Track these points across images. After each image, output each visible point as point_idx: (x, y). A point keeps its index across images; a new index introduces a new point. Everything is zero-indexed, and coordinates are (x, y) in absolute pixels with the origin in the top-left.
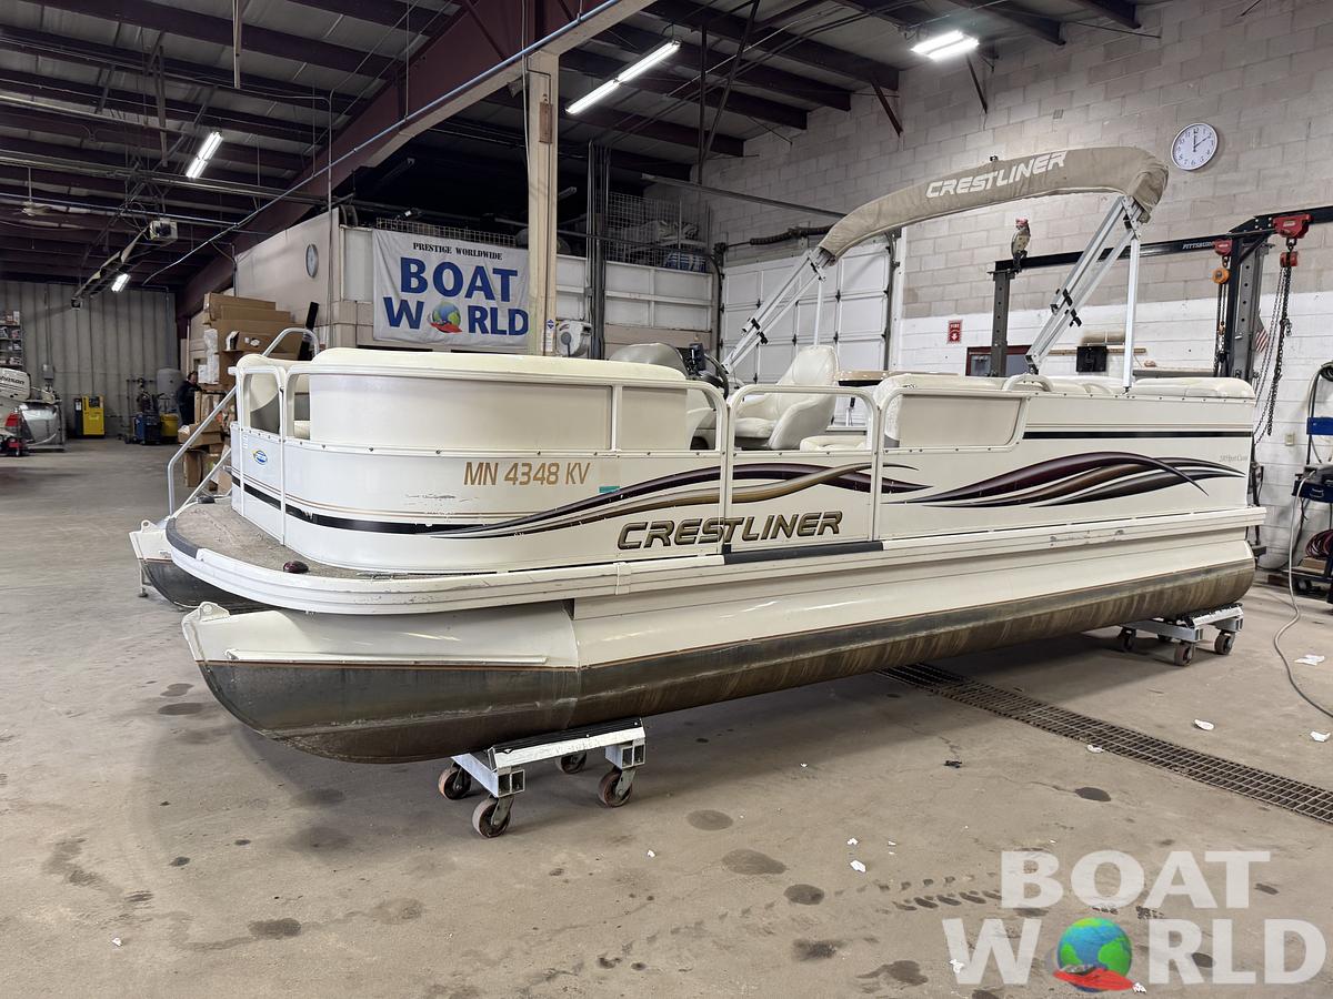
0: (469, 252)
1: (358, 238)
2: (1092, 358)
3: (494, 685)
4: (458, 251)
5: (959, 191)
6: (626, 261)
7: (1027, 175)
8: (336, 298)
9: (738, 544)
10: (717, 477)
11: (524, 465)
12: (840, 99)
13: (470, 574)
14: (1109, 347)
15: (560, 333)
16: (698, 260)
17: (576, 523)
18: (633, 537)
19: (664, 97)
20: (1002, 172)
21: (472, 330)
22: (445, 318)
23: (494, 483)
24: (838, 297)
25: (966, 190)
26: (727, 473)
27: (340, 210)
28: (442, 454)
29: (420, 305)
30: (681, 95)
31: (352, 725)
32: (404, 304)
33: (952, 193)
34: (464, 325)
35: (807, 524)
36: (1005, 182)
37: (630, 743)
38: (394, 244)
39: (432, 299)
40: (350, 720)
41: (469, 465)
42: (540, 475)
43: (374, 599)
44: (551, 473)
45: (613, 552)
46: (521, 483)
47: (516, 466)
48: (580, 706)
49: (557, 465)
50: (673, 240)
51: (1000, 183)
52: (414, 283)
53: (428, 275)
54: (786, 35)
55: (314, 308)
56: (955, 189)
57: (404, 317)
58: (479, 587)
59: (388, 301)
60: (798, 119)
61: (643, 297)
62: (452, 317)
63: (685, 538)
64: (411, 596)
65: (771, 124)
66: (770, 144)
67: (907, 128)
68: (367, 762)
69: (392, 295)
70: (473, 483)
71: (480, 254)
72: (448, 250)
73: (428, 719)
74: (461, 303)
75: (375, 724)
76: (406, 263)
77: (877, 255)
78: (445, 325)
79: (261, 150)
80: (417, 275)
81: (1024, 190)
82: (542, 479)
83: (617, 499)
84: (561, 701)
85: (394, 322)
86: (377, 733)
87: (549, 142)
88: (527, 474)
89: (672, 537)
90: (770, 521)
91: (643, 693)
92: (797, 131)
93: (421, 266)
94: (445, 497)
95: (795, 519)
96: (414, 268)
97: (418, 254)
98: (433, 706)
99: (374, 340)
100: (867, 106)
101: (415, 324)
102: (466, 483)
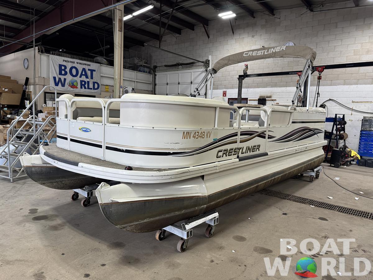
0: (81, 64)
1: (44, 58)
2: (262, 101)
3: (186, 203)
4: (77, 63)
5: (253, 55)
6: (128, 69)
7: (274, 52)
8: (37, 76)
9: (241, 155)
10: (236, 135)
11: (197, 132)
12: (191, 27)
13: (185, 168)
14: (266, 99)
15: (124, 90)
16: (148, 70)
17: (208, 151)
18: (219, 154)
19: (143, 21)
20: (266, 50)
21: (81, 88)
22: (73, 84)
23: (190, 138)
24: (191, 83)
25: (255, 55)
26: (239, 134)
27: (38, 47)
28: (177, 129)
29: (65, 79)
30: (148, 21)
31: (145, 221)
32: (60, 79)
33: (251, 55)
34: (79, 86)
35: (254, 148)
36: (267, 53)
37: (215, 217)
38: (58, 60)
39: (69, 78)
40: (144, 219)
41: (184, 132)
42: (200, 136)
43: (160, 178)
44: (203, 135)
45: (215, 159)
46: (197, 138)
47: (195, 133)
48: (207, 207)
49: (204, 132)
50: (141, 63)
51: (266, 53)
52: (63, 72)
53: (68, 70)
54: (182, 7)
55: (27, 79)
56: (252, 54)
57: (60, 83)
58: (187, 172)
59: (55, 78)
60: (178, 31)
61: (133, 80)
62: (75, 84)
63: (230, 154)
64: (171, 176)
65: (171, 32)
66: (170, 39)
67: (211, 37)
68: (145, 232)
69: (56, 76)
70: (184, 139)
71: (84, 64)
72: (74, 63)
73: (167, 216)
74: (78, 79)
75: (152, 219)
76: (60, 66)
77: (203, 72)
78: (73, 86)
80: (64, 70)
81: (273, 56)
82: (201, 137)
83: (216, 142)
84: (202, 206)
85: (57, 84)
86: (151, 222)
87: (121, 31)
88: (197, 135)
89: (227, 154)
90: (247, 148)
91: (219, 202)
92: (178, 35)
93: (65, 67)
94: (177, 143)
95: (251, 147)
96: (63, 68)
97: (64, 63)
98: (168, 212)
99: (50, 90)
100: (200, 29)
101: (63, 85)
102: (183, 139)
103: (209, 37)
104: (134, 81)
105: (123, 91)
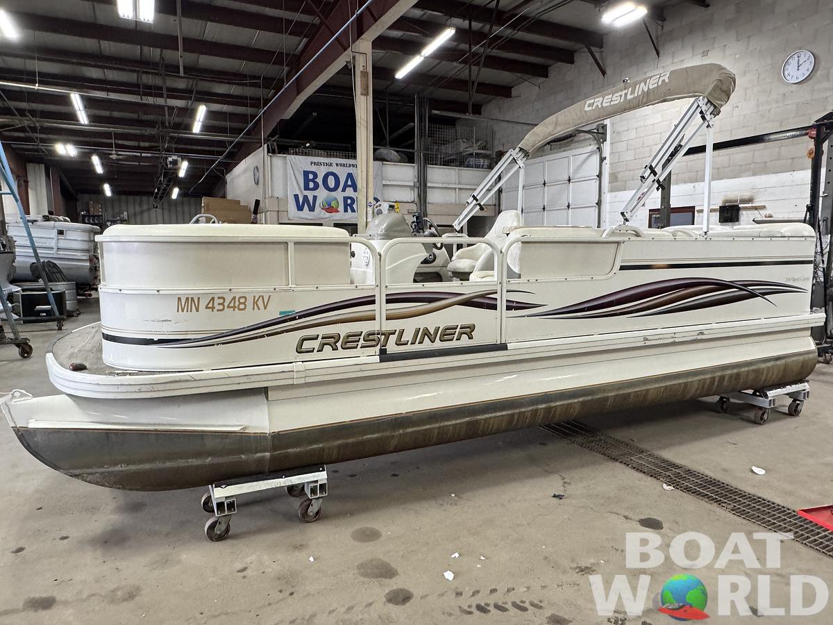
0: (343, 165)
1: (278, 160)
2: (729, 213)
3: (210, 444)
4: (337, 165)
5: (604, 105)
6: (440, 165)
7: (646, 90)
8: (267, 196)
9: (392, 348)
10: (373, 302)
11: (219, 298)
12: (568, 57)
13: (180, 372)
14: (740, 206)
15: (376, 210)
16: (487, 162)
17: (263, 336)
18: (307, 345)
19: (455, 64)
20: (630, 89)
21: (346, 211)
22: (329, 204)
23: (198, 311)
24: (569, 180)
25: (608, 104)
26: (381, 299)
27: (268, 145)
28: (160, 292)
29: (315, 198)
30: (465, 62)
31: (118, 468)
32: (306, 198)
33: (600, 106)
34: (341, 208)
35: (448, 333)
36: (632, 96)
37: (317, 481)
38: (302, 162)
39: (322, 194)
40: (116, 464)
41: (179, 299)
42: (232, 305)
44: (240, 303)
45: (293, 355)
46: (218, 310)
47: (213, 299)
48: (273, 459)
49: (245, 298)
50: (470, 150)
51: (629, 97)
52: (311, 185)
53: (320, 180)
55: (257, 202)
56: (602, 104)
57: (306, 205)
58: (188, 381)
59: (296, 197)
60: (542, 71)
61: (451, 186)
62: (333, 204)
63: (349, 345)
64: (139, 387)
65: (526, 76)
66: (527, 89)
67: (609, 72)
68: (137, 490)
69: (298, 192)
70: (183, 310)
71: (350, 166)
72: (331, 165)
73: (168, 464)
74: (339, 195)
75: (133, 467)
76: (306, 174)
77: (592, 153)
78: (330, 209)
79: (230, 114)
80: (313, 180)
81: (645, 100)
82: (234, 307)
83: (294, 319)
84: (259, 455)
85: (300, 208)
86: (137, 473)
87: (367, 95)
88: (222, 304)
89: (338, 345)
90: (417, 331)
91: (322, 449)
92: (541, 80)
93: (315, 175)
94: (165, 321)
95: (437, 330)
96: (311, 176)
97: (313, 168)
98: (170, 457)
99: (289, 219)
100: (584, 60)
101: (312, 209)
102: (178, 311)
103: (604, 73)
104: (455, 189)
105: (373, 212)
